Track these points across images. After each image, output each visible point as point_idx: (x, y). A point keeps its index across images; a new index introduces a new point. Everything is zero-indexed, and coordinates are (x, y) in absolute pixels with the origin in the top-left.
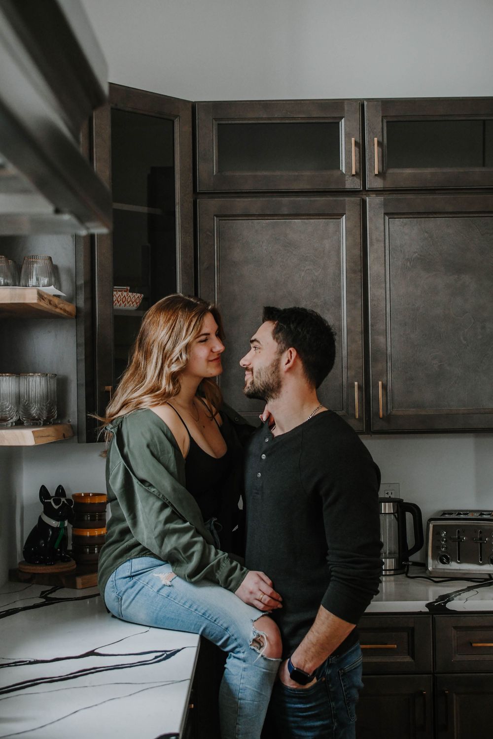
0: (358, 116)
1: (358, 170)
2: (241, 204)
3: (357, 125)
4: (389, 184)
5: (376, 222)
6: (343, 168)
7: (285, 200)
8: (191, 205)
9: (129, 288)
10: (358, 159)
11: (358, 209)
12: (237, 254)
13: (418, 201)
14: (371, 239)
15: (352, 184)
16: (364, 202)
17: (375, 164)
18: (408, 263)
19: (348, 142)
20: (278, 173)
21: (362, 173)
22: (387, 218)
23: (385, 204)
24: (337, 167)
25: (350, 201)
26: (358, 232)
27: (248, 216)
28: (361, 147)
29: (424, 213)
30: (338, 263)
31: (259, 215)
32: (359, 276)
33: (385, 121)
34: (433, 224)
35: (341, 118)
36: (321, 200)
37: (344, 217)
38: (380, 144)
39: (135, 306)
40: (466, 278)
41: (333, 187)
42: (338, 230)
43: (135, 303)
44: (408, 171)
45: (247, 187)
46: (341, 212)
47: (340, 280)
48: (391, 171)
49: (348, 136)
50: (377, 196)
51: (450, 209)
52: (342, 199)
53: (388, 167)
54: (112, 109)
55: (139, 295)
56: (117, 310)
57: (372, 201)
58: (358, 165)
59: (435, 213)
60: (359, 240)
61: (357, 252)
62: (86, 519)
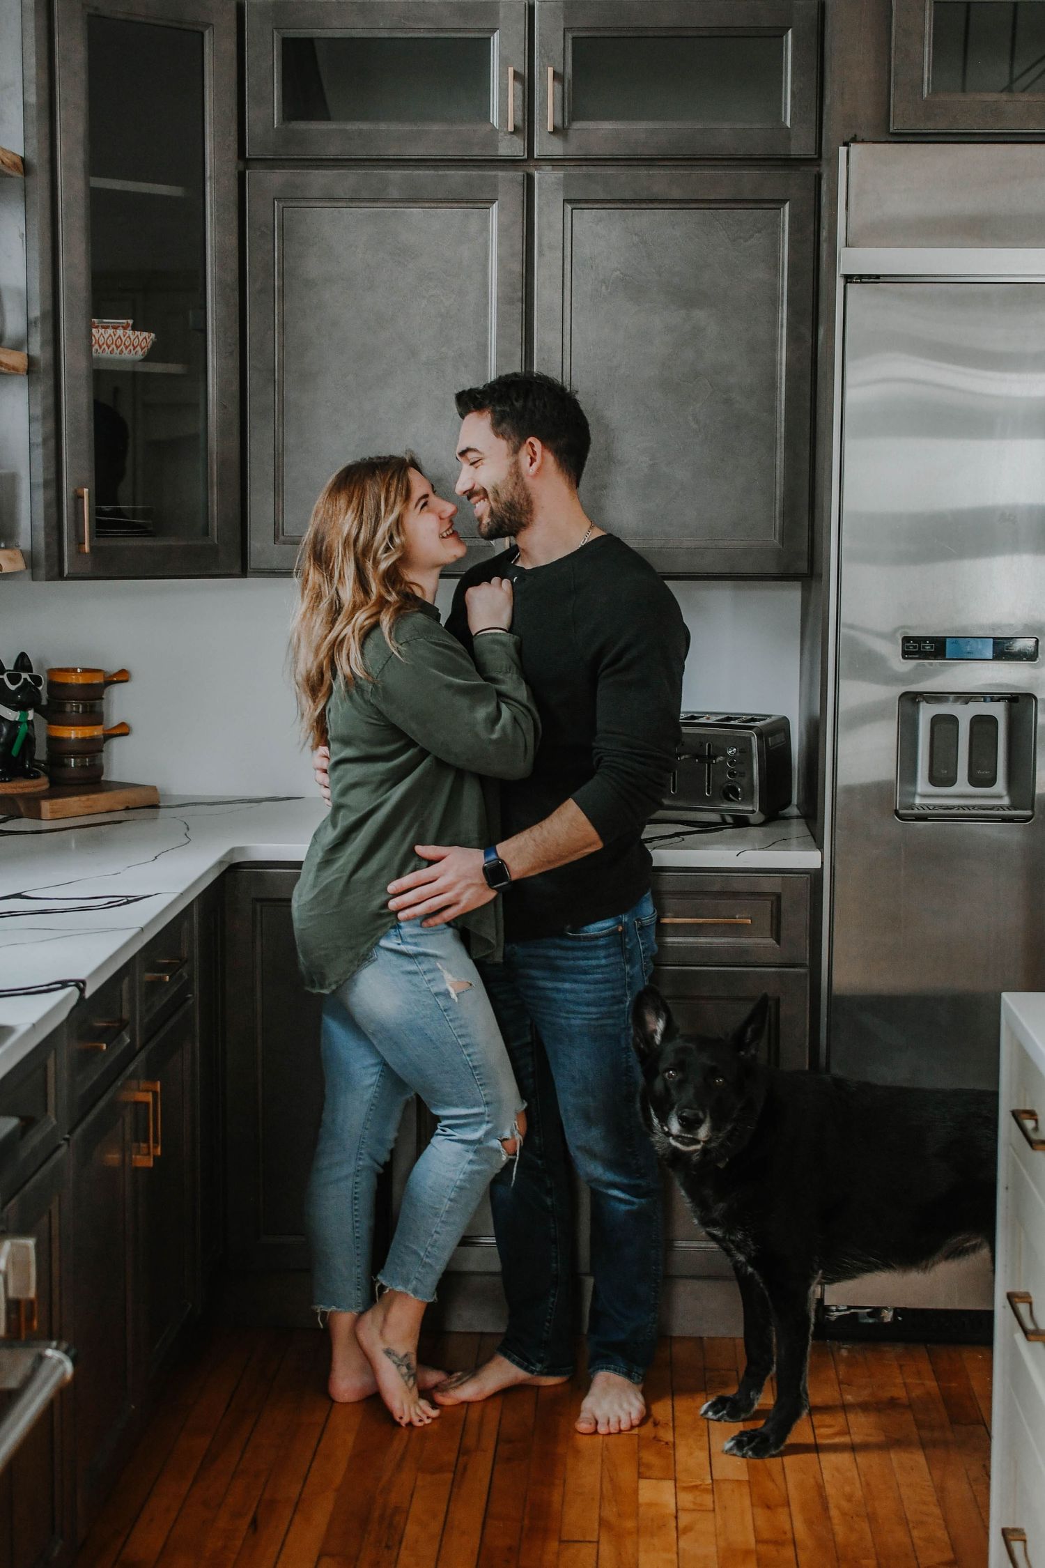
0: (521, 27)
1: (520, 123)
2: (319, 179)
3: (520, 45)
4: (572, 149)
5: (548, 212)
6: (495, 119)
7: (396, 174)
8: (233, 184)
9: (131, 322)
10: (520, 102)
11: (518, 192)
12: (312, 267)
13: (623, 180)
14: (540, 245)
15: (511, 147)
16: (530, 179)
17: (549, 112)
18: (604, 287)
19: (503, 75)
20: (383, 126)
21: (527, 128)
22: (569, 207)
23: (567, 183)
24: (485, 116)
25: (508, 180)
26: (518, 231)
27: (331, 199)
28: (527, 82)
29: (633, 201)
30: (485, 285)
31: (352, 199)
32: (517, 310)
33: (570, 36)
34: (644, 219)
35: (494, 30)
36: (456, 176)
37: (495, 206)
38: (556, 76)
39: (140, 353)
40: (700, 315)
41: (476, 152)
42: (485, 228)
43: (138, 349)
44: (607, 126)
45: (333, 150)
46: (489, 197)
47: (486, 316)
48: (577, 125)
49: (504, 63)
50: (553, 170)
51: (676, 194)
52: (494, 173)
53: (575, 117)
54: (89, 15)
55: (145, 334)
56: (99, 359)
57: (545, 178)
58: (520, 113)
59: (652, 201)
60: (519, 246)
61: (517, 267)
62: (68, 708)
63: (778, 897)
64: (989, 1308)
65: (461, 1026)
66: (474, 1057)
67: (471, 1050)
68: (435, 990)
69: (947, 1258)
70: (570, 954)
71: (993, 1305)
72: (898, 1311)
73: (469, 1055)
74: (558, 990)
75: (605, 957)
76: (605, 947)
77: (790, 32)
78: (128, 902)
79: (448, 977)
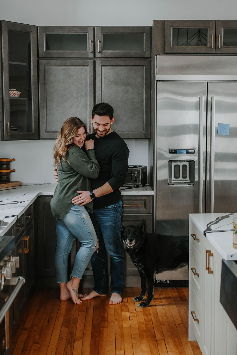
0: (93, 32)
1: (93, 51)
2: (53, 61)
3: (93, 35)
4: (103, 56)
5: (99, 68)
6: (88, 50)
7: (68, 61)
8: (36, 62)
9: (16, 90)
10: (93, 46)
11: (93, 64)
12: (52, 78)
13: (113, 62)
14: (97, 74)
15: (91, 55)
16: (95, 61)
17: (98, 49)
18: (110, 83)
19: (89, 41)
20: (66, 51)
21: (94, 52)
22: (102, 67)
23: (102, 62)
24: (86, 49)
25: (90, 62)
26: (93, 72)
27: (56, 65)
28: (94, 42)
29: (115, 66)
30: (86, 82)
31: (60, 66)
32: (93, 87)
33: (102, 34)
34: (117, 69)
35: (87, 33)
36: (80, 61)
37: (88, 67)
38: (100, 42)
39: (18, 96)
40: (129, 88)
41: (84, 56)
42: (86, 71)
43: (18, 95)
44: (109, 51)
45: (56, 56)
46: (87, 65)
47: (86, 88)
48: (104, 51)
49: (89, 39)
50: (99, 60)
51: (123, 65)
52: (87, 60)
53: (103, 49)
54: (8, 30)
55: (19, 92)
56: (11, 97)
57: (98, 61)
58: (93, 49)
59: (119, 66)
60: (93, 74)
61: (92, 78)
62: (3, 166)
63: (146, 200)
64: (188, 279)
65: (86, 225)
66: (89, 230)
67: (88, 229)
68: (81, 218)
69: (180, 268)
70: (106, 212)
71: (188, 278)
72: (170, 281)
73: (88, 230)
74: (103, 219)
75: (113, 212)
76: (113, 210)
77: (145, 33)
78: (22, 202)
79: (84, 215)
